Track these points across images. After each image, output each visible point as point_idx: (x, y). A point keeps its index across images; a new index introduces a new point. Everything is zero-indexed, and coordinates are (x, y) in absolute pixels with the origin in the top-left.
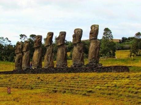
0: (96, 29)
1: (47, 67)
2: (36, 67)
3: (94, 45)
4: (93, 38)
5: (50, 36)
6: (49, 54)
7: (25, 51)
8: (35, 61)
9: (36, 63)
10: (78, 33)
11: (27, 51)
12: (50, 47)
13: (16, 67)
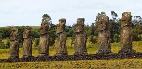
0: (128, 16)
1: (61, 55)
2: (44, 55)
3: (128, 31)
4: (126, 25)
5: (63, 23)
6: (62, 41)
7: (26, 38)
8: (42, 48)
9: (44, 50)
10: (104, 19)
11: (28, 38)
12: (63, 34)
13: (12, 54)
